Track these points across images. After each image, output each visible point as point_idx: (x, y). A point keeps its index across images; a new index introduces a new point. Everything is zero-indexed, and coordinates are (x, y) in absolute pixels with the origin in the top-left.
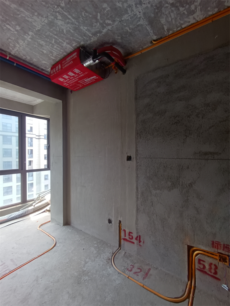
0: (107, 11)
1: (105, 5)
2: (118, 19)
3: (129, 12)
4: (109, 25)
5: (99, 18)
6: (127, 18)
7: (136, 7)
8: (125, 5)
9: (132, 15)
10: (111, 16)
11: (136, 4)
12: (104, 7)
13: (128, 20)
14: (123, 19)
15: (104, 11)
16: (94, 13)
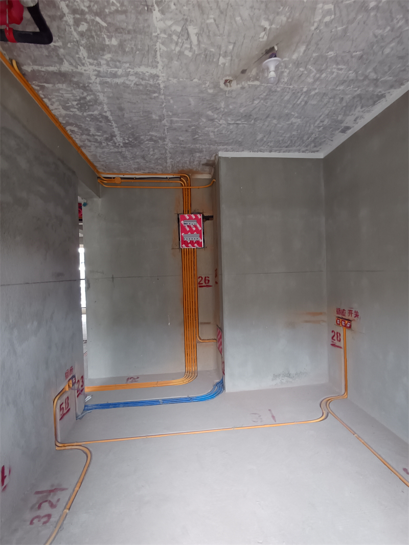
0: (104, 38)
1: (114, 42)
2: (83, 42)
3: (91, 61)
4: (77, 23)
5: (98, 19)
6: (80, 54)
7: (96, 70)
8: (103, 62)
9: (84, 61)
10: (93, 37)
11: (99, 72)
12: (113, 39)
13: (77, 53)
14: (81, 48)
15: (107, 35)
16: (109, 19)
